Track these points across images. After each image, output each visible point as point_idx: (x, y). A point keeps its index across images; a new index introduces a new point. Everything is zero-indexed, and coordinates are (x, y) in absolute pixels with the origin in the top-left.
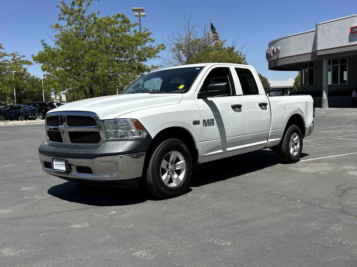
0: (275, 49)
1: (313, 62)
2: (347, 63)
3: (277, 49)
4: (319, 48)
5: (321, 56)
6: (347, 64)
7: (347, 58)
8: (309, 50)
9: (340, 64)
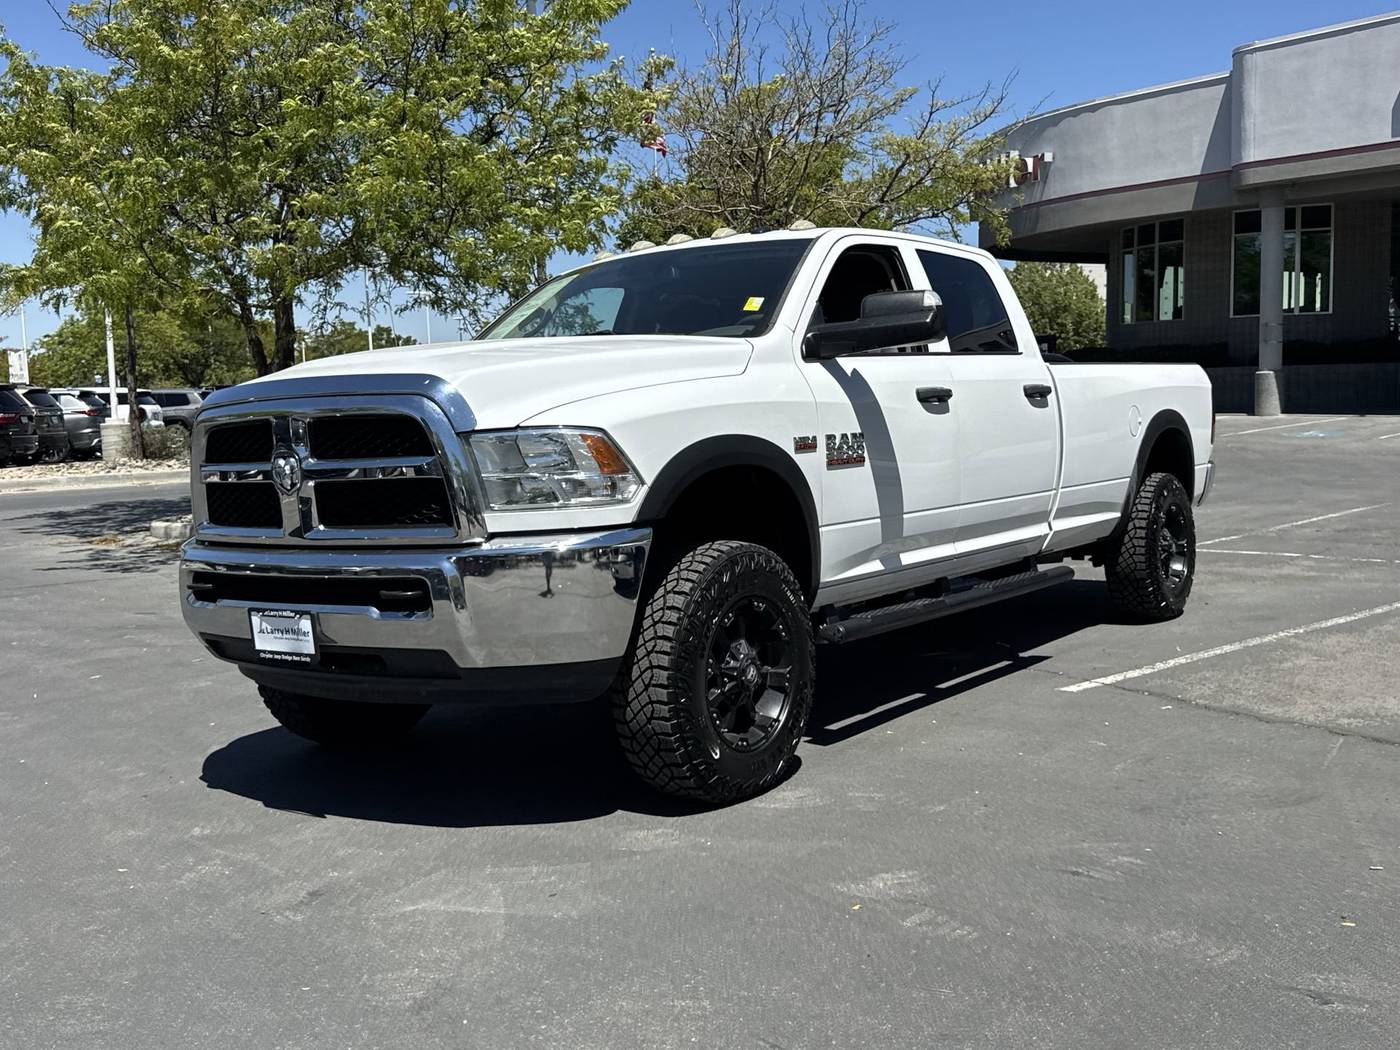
0: (1030, 162)
1: (1182, 221)
2: (1329, 225)
3: (1039, 160)
4: (1251, 154)
5: (1257, 189)
6: (1332, 228)
7: (1332, 204)
8: (1192, 164)
9: (1303, 227)
